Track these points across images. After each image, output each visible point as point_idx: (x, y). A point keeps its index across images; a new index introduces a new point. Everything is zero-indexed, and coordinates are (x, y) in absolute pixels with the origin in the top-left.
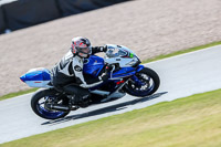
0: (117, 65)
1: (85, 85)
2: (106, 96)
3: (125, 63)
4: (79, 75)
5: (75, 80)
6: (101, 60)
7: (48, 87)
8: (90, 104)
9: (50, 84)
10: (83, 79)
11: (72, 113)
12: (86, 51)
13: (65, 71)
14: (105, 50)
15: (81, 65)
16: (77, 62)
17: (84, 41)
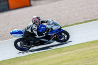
0: (52, 28)
1: (37, 37)
2: (46, 42)
3: (55, 28)
4: (35, 32)
6: (45, 26)
8: (39, 45)
9: (22, 36)
10: (37, 34)
11: (31, 49)
12: (39, 22)
15: (36, 28)
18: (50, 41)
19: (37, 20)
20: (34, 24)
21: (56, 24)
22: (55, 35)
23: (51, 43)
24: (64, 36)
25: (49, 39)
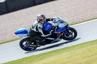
0: (58, 26)
2: (53, 40)
3: (61, 26)
5: (39, 33)
6: (50, 24)
7: (27, 37)
8: (46, 44)
13: (35, 30)
14: (52, 20)
15: (42, 27)
16: (39, 25)
17: (42, 16)
18: (57, 40)
19: (42, 18)
20: (39, 22)
21: (62, 22)
22: (61, 33)
23: (58, 41)
24: (72, 34)
25: (56, 38)
